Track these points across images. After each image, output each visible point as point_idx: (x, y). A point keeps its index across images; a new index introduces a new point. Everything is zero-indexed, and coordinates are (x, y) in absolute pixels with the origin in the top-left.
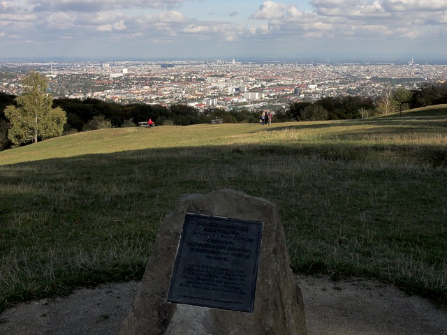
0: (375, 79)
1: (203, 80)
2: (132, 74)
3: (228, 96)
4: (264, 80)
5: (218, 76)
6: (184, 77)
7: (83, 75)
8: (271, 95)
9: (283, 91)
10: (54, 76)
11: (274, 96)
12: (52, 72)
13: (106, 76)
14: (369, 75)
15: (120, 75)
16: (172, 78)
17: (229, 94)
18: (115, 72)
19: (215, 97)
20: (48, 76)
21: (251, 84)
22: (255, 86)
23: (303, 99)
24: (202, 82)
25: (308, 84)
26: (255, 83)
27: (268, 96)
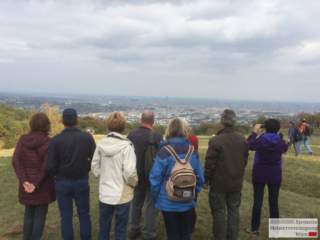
0: (253, 112)
1: (154, 109)
2: (114, 104)
3: (168, 118)
4: (189, 110)
5: (162, 107)
6: (144, 107)
7: (87, 103)
8: (193, 119)
9: (200, 117)
10: (70, 104)
11: (194, 120)
12: (69, 101)
13: (99, 105)
14: (249, 110)
15: (107, 104)
16: (137, 107)
17: (168, 117)
18: (105, 103)
19: (160, 119)
20: (66, 103)
21: (181, 113)
22: (183, 113)
23: (211, 122)
24: (153, 110)
25: (214, 113)
26: (184, 112)
27: (191, 119)
